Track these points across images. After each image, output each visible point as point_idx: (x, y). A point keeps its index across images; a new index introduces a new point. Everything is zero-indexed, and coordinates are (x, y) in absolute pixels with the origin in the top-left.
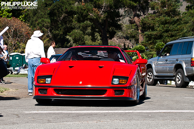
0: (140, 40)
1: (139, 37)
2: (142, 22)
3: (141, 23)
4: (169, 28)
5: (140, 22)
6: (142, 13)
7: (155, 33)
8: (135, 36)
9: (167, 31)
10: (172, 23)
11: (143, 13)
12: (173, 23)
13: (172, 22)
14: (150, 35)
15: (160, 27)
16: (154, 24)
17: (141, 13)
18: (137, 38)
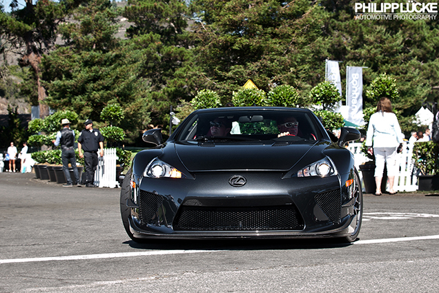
0: (40, 98)
1: (39, 93)
2: (44, 63)
3: (42, 65)
4: (100, 72)
5: (41, 61)
6: (43, 44)
7: (72, 82)
8: (29, 90)
9: (95, 79)
10: (105, 64)
11: (46, 45)
12: (108, 63)
13: (106, 61)
14: (63, 87)
15: (81, 72)
16: (71, 66)
17: (40, 44)
18: (35, 94)
